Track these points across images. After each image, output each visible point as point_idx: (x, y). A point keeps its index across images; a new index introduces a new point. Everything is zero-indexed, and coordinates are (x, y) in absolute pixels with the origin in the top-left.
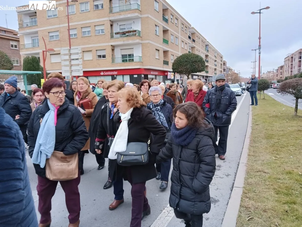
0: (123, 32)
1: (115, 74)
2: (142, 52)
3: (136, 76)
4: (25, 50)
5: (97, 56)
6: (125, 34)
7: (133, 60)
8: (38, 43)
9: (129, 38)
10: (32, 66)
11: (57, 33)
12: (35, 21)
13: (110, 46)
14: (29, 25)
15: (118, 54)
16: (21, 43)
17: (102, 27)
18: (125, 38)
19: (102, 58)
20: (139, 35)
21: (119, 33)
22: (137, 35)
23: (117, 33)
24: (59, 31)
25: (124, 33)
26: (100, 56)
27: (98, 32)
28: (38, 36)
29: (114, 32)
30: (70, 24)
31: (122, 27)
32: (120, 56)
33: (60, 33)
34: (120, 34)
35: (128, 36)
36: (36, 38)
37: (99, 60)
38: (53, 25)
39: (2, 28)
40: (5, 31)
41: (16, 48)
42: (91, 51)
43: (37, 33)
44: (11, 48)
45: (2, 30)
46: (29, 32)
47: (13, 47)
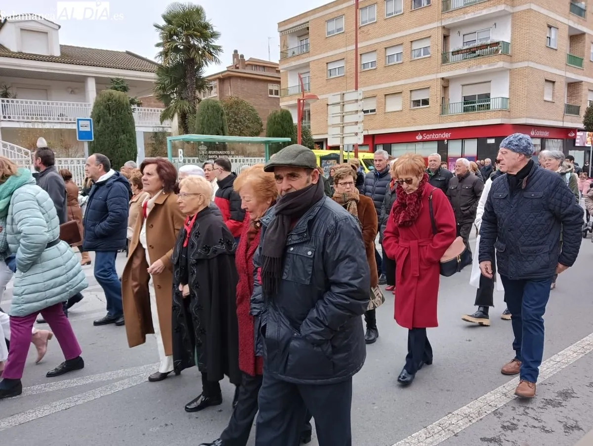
0: (470, 49)
1: (446, 138)
2: (510, 89)
3: (491, 141)
5: (412, 102)
6: (474, 52)
7: (488, 107)
8: (309, 83)
9: (481, 59)
10: (280, 127)
11: (341, 64)
12: (307, 44)
13: (440, 80)
14: (296, 53)
15: (456, 97)
16: (283, 86)
17: (426, 43)
18: (473, 62)
19: (421, 107)
20: (505, 53)
21: (460, 52)
22: (500, 52)
23: (454, 53)
24: (345, 59)
25: (472, 51)
26: (417, 103)
27: (416, 53)
28: (309, 72)
29: (451, 50)
30: (359, 46)
31: (467, 39)
32: (460, 100)
33: (346, 62)
34: (463, 53)
35: (479, 55)
36: (307, 75)
37: (414, 110)
38: (335, 49)
39: (259, 61)
40: (264, 67)
41: (278, 95)
42: (401, 92)
43: (309, 66)
44: (270, 96)
45: (259, 65)
46: (295, 66)
47: (272, 94)
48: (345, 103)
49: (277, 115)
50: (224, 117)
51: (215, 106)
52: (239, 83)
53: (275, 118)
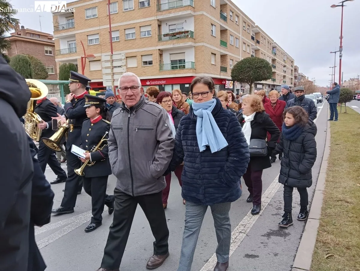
0: (173, 34)
1: (163, 84)
2: (195, 57)
3: (187, 86)
4: (60, 56)
5: (143, 62)
6: (175, 36)
7: (184, 67)
8: (75, 48)
9: (180, 40)
11: (97, 37)
12: (72, 23)
13: (158, 50)
14: (65, 28)
15: (167, 59)
16: (56, 48)
17: (149, 29)
18: (175, 41)
19: (148, 65)
20: (192, 37)
22: (189, 37)
23: (165, 35)
24: (99, 34)
25: (174, 35)
26: (145, 63)
27: (143, 34)
28: (75, 40)
29: (163, 33)
30: (112, 25)
31: (172, 27)
32: (169, 62)
33: (100, 36)
34: (169, 36)
35: (178, 38)
36: (73, 42)
37: (144, 67)
38: (92, 27)
39: (35, 31)
40: (39, 35)
41: (51, 54)
42: (136, 56)
43: (75, 36)
44: (46, 54)
45: (35, 34)
46: (64, 36)
47: (47, 53)
48: (114, 61)
49: (66, 66)
50: (31, 67)
53: (65, 68)
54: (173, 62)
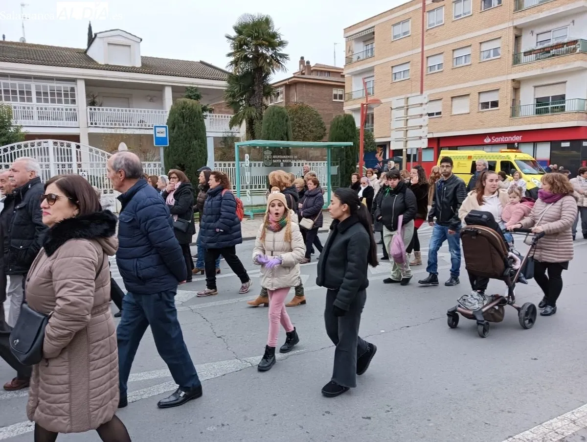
0: (544, 49)
1: (516, 142)
3: (566, 144)
4: (351, 102)
5: (480, 105)
6: (548, 52)
7: (563, 109)
8: (373, 87)
9: (556, 59)
10: (343, 132)
11: (406, 67)
12: (372, 49)
13: (510, 82)
14: (361, 58)
15: (528, 97)
16: (347, 90)
17: (496, 45)
18: (547, 62)
19: (490, 109)
20: (583, 52)
21: (533, 53)
22: (578, 51)
23: (526, 54)
24: (410, 63)
25: (545, 51)
26: (485, 105)
27: (486, 54)
28: (373, 76)
29: (523, 50)
30: (425, 48)
31: (542, 38)
32: (533, 102)
33: (412, 66)
34: (536, 53)
35: (553, 55)
36: (371, 79)
37: (483, 112)
38: (400, 53)
39: (324, 67)
40: (329, 72)
41: (342, 99)
42: (469, 95)
43: (374, 70)
44: (334, 100)
45: (325, 71)
46: (359, 70)
47: (336, 99)
48: (410, 107)
49: (340, 119)
50: (288, 123)
51: (280, 112)
52: (305, 89)
53: (338, 123)
54: (540, 102)
